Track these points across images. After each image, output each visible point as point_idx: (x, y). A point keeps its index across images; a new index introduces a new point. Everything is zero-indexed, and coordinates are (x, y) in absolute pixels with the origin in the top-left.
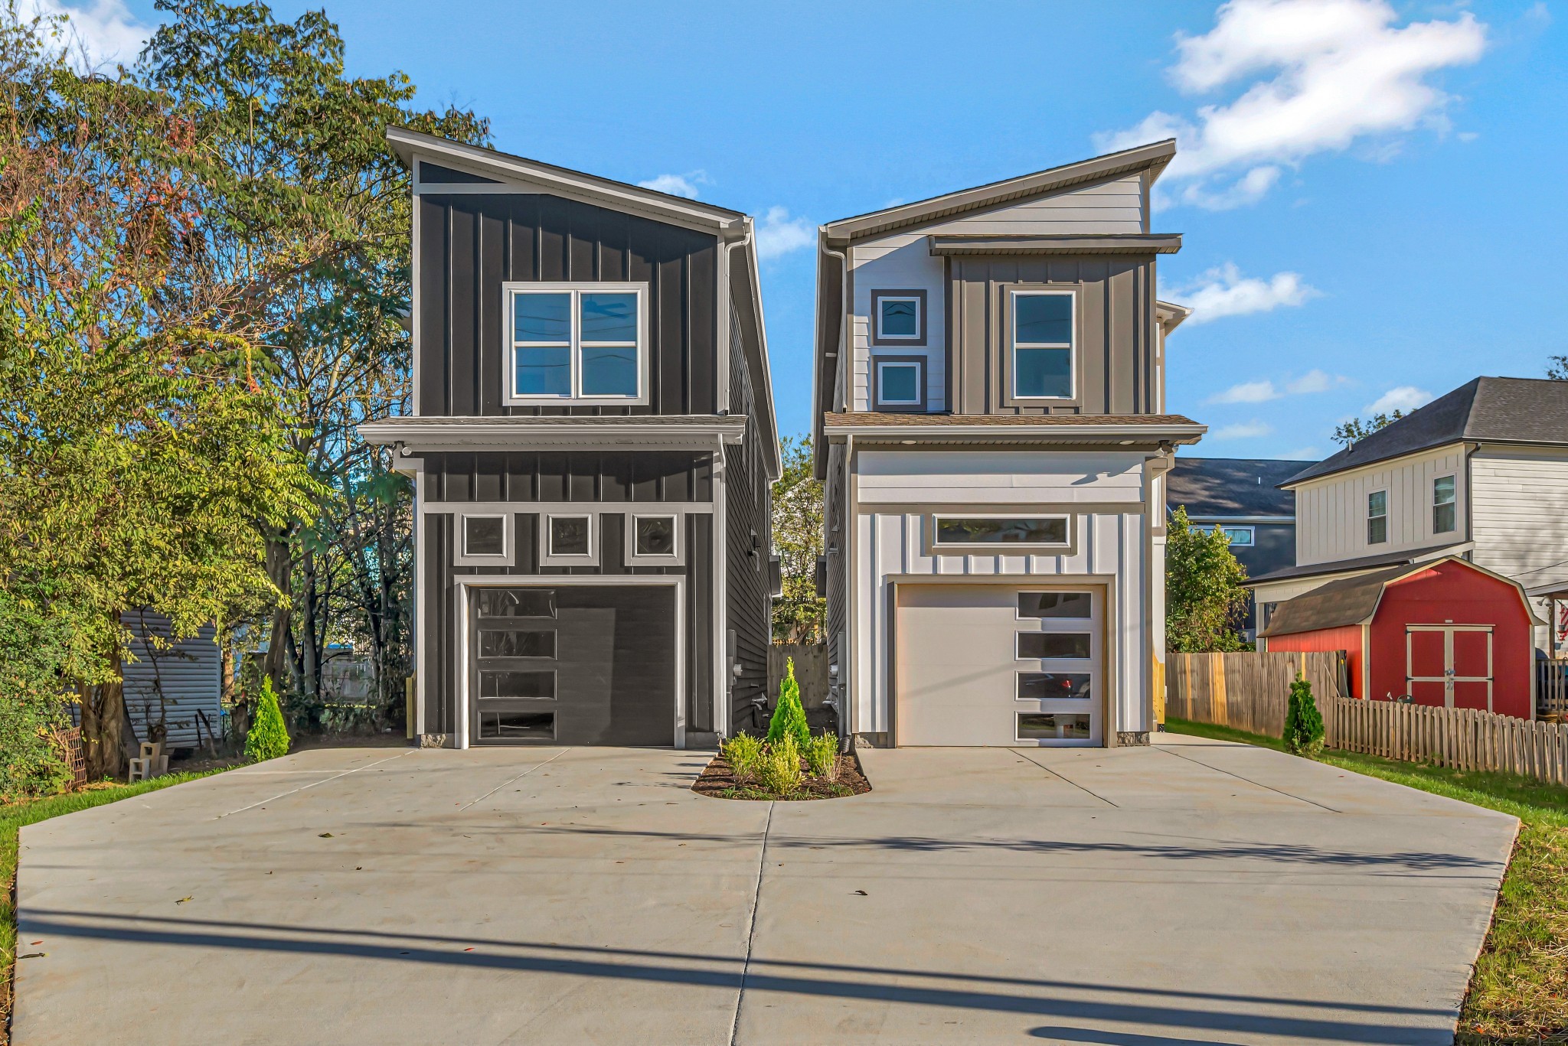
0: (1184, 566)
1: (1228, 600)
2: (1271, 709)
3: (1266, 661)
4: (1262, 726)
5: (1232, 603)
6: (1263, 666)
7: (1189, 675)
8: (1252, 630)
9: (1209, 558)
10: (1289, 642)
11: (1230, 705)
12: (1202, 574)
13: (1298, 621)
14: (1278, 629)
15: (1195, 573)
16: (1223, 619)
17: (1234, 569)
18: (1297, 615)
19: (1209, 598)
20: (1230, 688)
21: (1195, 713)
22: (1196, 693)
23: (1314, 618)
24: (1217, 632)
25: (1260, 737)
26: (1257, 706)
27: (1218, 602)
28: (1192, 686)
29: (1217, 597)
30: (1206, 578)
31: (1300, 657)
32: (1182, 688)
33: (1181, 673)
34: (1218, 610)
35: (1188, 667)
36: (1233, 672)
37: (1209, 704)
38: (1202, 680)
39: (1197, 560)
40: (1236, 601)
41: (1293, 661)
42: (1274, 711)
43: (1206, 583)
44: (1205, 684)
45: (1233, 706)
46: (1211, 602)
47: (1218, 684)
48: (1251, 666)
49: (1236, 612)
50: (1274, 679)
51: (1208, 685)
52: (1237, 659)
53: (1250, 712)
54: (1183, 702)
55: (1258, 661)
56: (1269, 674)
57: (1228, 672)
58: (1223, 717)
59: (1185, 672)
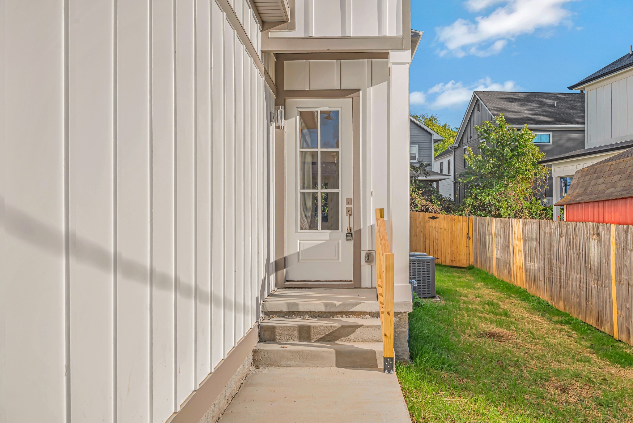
0: (503, 154)
1: (533, 178)
2: (570, 282)
3: (564, 230)
4: (559, 299)
5: (536, 180)
6: (561, 235)
7: (494, 236)
8: (551, 198)
9: (520, 148)
10: (591, 211)
11: (528, 272)
12: (515, 159)
13: (602, 187)
14: (578, 196)
15: (510, 158)
16: (530, 190)
17: (538, 156)
18: (601, 180)
19: (521, 176)
20: (528, 254)
21: (499, 271)
22: (499, 253)
23: (623, 183)
24: (525, 198)
25: (558, 312)
26: (555, 277)
27: (527, 179)
28: (497, 247)
29: (526, 175)
30: (518, 162)
31: (608, 230)
32: (489, 247)
33: (488, 235)
34: (526, 185)
35: (494, 231)
36: (531, 239)
37: (510, 265)
38: (504, 242)
39: (512, 150)
40: (539, 178)
41: (598, 234)
42: (573, 286)
43: (518, 165)
44: (506, 246)
45: (530, 272)
46: (522, 179)
47: (517, 248)
48: (549, 234)
49: (539, 185)
50: (574, 252)
51: (509, 247)
52: (534, 226)
53: (548, 281)
54: (490, 259)
55: (555, 230)
56: (568, 245)
57: (527, 239)
58: (522, 279)
59: (491, 235)
